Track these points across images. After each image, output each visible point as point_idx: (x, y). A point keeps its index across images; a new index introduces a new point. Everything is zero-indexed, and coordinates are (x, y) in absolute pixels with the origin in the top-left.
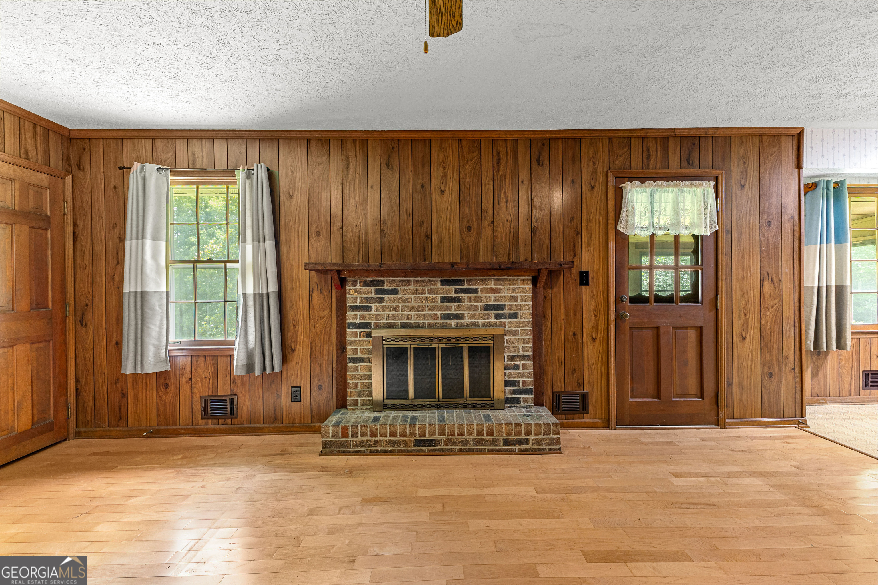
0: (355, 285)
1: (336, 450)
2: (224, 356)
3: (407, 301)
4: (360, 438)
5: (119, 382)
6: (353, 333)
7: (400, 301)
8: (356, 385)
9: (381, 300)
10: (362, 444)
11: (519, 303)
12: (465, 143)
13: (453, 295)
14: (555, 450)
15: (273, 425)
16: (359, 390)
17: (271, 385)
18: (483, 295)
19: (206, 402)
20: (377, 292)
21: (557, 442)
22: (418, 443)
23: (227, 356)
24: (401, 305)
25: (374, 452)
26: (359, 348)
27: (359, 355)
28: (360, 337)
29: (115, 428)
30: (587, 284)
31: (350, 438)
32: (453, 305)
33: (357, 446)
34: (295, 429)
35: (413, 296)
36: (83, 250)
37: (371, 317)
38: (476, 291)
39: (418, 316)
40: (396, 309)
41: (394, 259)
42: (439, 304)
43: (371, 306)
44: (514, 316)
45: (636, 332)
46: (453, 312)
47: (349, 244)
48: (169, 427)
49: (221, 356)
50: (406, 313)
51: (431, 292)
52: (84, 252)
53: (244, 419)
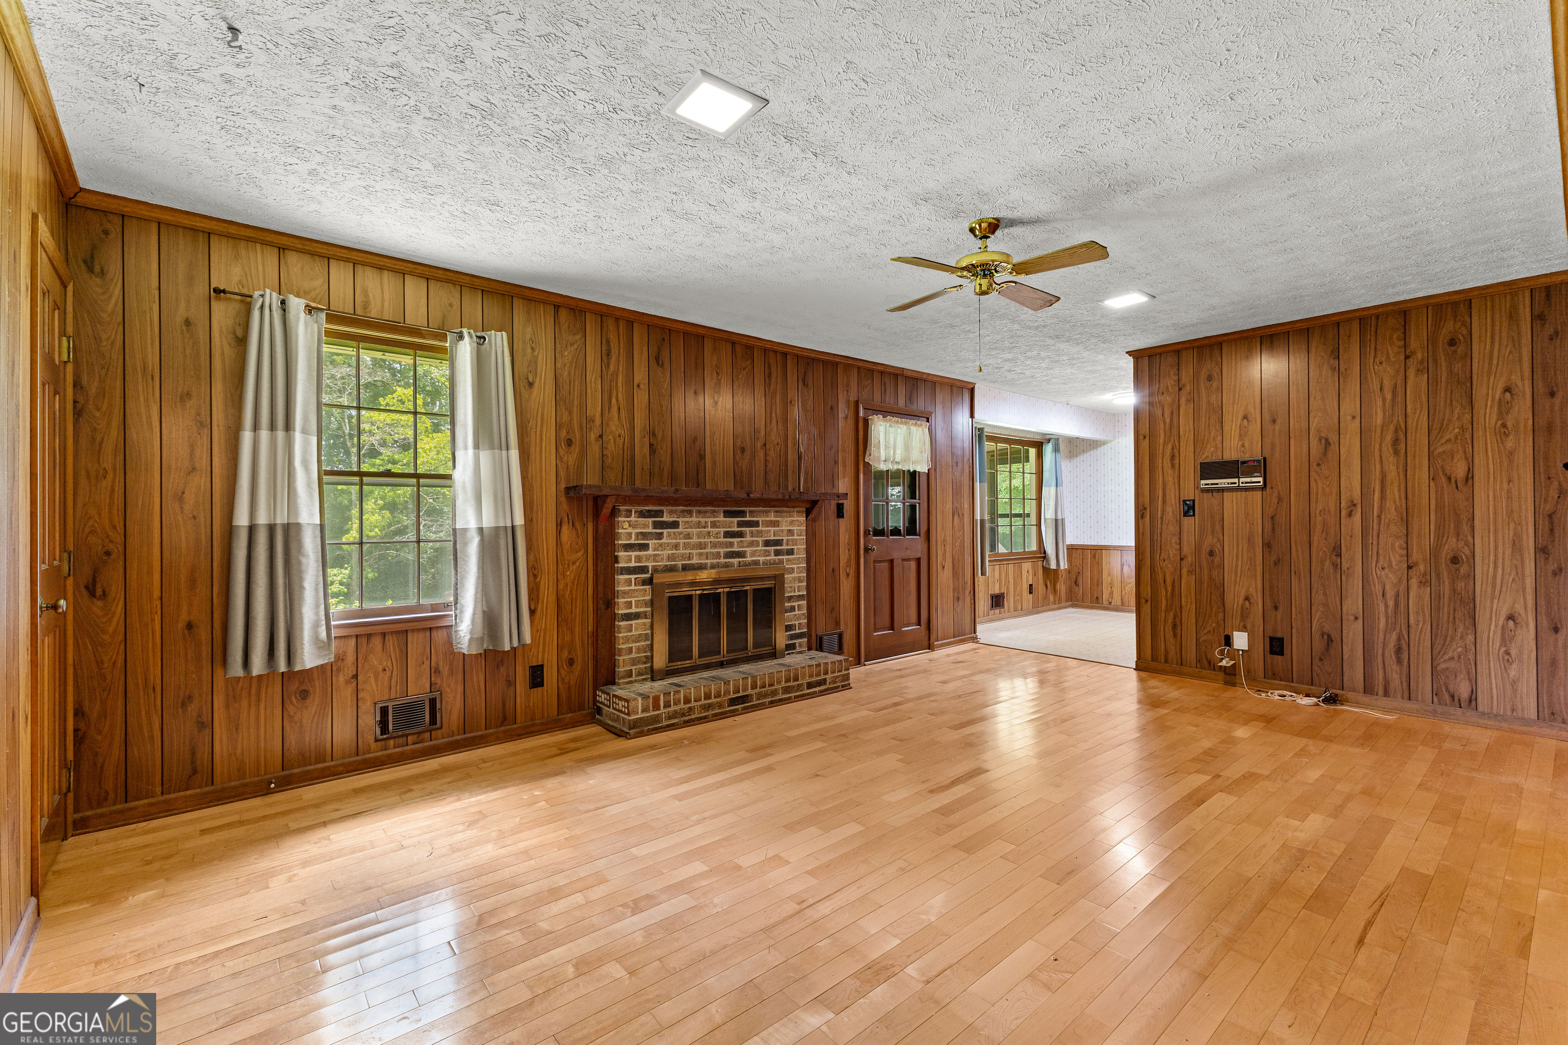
0: (629, 516)
1: (646, 728)
2: (419, 630)
3: (688, 536)
4: (673, 708)
5: (192, 702)
6: (626, 580)
7: (681, 536)
8: (630, 650)
9: (660, 536)
10: (675, 715)
11: (796, 537)
12: (738, 348)
13: (736, 529)
14: (845, 686)
15: (503, 728)
16: (634, 655)
17: (498, 667)
18: (764, 529)
19: (384, 711)
20: (656, 525)
21: (847, 677)
22: (733, 702)
23: (424, 629)
24: (682, 541)
25: (688, 721)
26: (633, 600)
27: (634, 610)
28: (635, 585)
29: (182, 793)
30: (842, 517)
31: (662, 710)
32: (735, 540)
33: (670, 718)
34: (535, 729)
35: (695, 531)
36: (98, 439)
37: (648, 558)
38: (756, 524)
39: (700, 554)
40: (676, 546)
41: (665, 483)
42: (722, 540)
43: (648, 544)
44: (790, 552)
45: (877, 564)
46: (736, 549)
47: (610, 460)
48: (310, 768)
49: (413, 631)
50: (687, 551)
51: (714, 525)
52: (101, 444)
53: (455, 728)
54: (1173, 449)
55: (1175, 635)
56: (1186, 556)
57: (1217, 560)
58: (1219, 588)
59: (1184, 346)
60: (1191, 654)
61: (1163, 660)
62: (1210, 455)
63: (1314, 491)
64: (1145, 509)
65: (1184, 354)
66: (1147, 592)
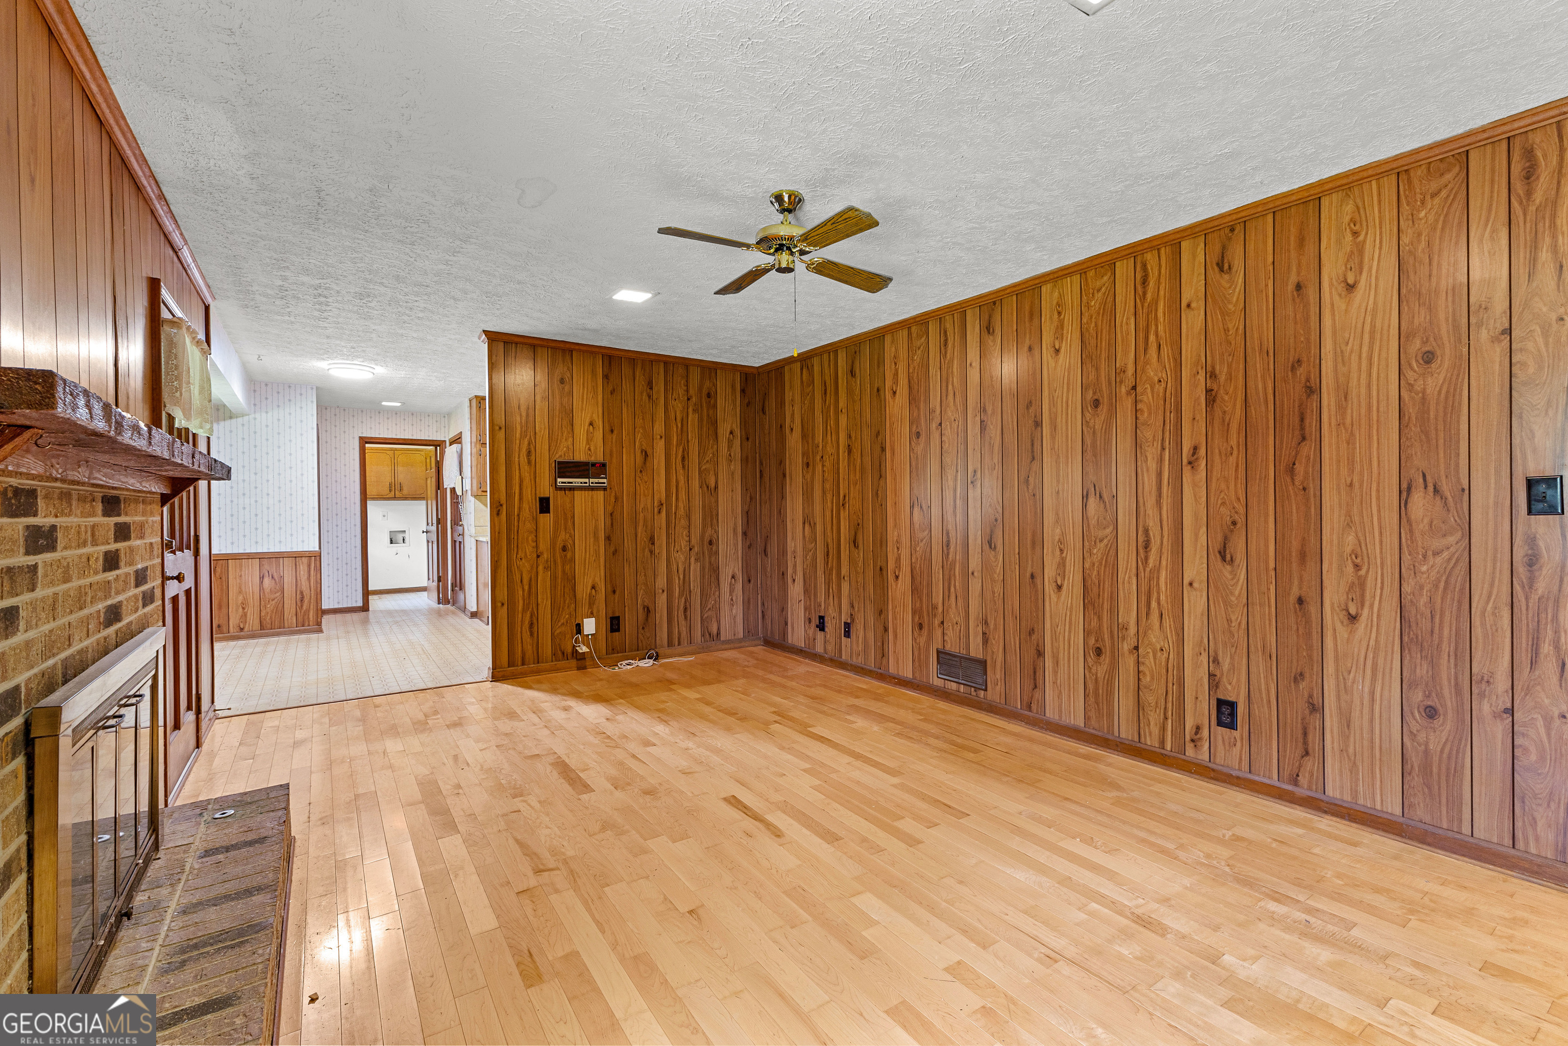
3: (67, 573)
9: (33, 578)
11: (155, 561)
13: (113, 546)
18: (135, 543)
24: (61, 588)
35: (74, 554)
38: (129, 532)
43: (17, 610)
44: (152, 596)
51: (94, 535)
54: (529, 444)
55: (532, 634)
56: (542, 553)
57: (569, 555)
58: (571, 581)
59: (541, 343)
60: (548, 650)
61: (520, 663)
62: (563, 455)
63: (638, 492)
64: (501, 505)
65: (539, 350)
66: (503, 595)
